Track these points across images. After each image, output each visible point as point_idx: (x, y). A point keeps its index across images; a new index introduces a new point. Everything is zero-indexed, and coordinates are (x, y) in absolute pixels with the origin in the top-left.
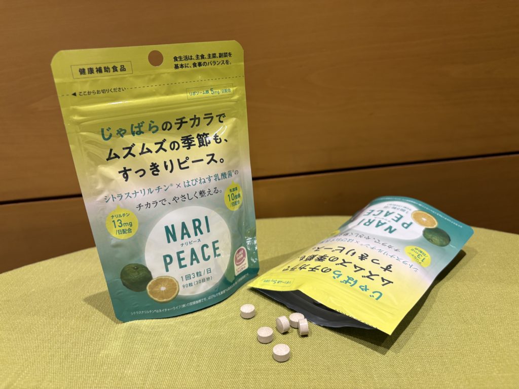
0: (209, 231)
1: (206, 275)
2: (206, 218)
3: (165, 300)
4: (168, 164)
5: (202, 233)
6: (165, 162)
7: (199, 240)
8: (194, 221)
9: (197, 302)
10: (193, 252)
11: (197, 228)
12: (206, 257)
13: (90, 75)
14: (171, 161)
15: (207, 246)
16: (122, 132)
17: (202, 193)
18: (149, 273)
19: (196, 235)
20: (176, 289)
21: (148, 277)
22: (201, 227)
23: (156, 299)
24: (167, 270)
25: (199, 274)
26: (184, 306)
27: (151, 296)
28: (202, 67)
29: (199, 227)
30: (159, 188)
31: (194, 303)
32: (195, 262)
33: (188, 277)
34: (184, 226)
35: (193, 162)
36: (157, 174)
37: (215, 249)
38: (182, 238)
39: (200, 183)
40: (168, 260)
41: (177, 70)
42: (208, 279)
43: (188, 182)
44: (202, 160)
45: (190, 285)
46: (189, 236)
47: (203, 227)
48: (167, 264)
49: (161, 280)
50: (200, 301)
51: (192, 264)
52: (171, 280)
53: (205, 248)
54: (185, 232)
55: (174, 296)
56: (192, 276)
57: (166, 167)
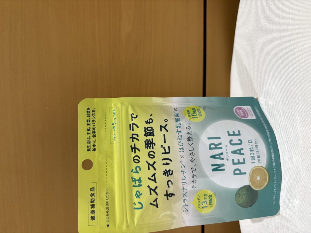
0: (219, 138)
1: (253, 144)
2: (209, 138)
3: (267, 178)
4: (165, 162)
5: (220, 144)
6: (164, 164)
7: (226, 146)
8: (210, 149)
9: (273, 153)
10: (234, 152)
11: (217, 147)
12: (239, 142)
13: (95, 213)
14: (163, 160)
15: (231, 140)
16: (138, 194)
17: (189, 140)
18: (244, 187)
19: (221, 148)
20: (260, 168)
21: (248, 188)
22: (216, 144)
23: (266, 184)
24: (245, 173)
25: (251, 150)
26: (274, 164)
27: (263, 187)
28: (96, 130)
29: (216, 145)
30: (183, 172)
31: (273, 156)
32: (242, 152)
33: (253, 158)
34: (213, 157)
35: (165, 142)
36: (172, 171)
37: (234, 134)
38: (223, 159)
39: (181, 139)
40: (237, 172)
41: (97, 150)
42: (256, 143)
43: (180, 149)
44: (164, 135)
45: (259, 157)
46: (222, 154)
47: (216, 142)
48: (241, 173)
49: (252, 179)
50: (272, 151)
51: (243, 154)
52: (253, 171)
53: (232, 142)
54: (218, 157)
55: (265, 171)
56: (252, 155)
57: (167, 164)
